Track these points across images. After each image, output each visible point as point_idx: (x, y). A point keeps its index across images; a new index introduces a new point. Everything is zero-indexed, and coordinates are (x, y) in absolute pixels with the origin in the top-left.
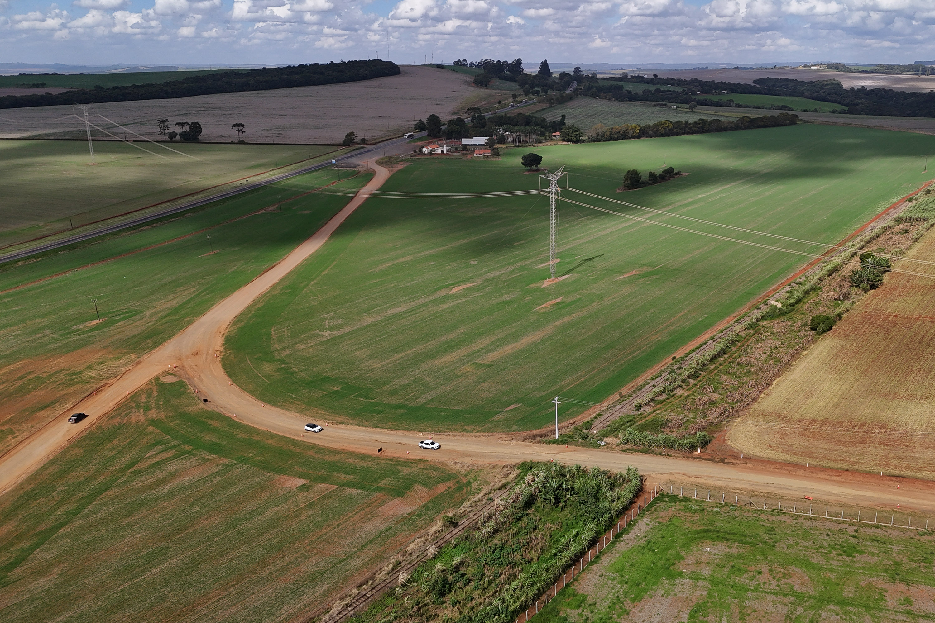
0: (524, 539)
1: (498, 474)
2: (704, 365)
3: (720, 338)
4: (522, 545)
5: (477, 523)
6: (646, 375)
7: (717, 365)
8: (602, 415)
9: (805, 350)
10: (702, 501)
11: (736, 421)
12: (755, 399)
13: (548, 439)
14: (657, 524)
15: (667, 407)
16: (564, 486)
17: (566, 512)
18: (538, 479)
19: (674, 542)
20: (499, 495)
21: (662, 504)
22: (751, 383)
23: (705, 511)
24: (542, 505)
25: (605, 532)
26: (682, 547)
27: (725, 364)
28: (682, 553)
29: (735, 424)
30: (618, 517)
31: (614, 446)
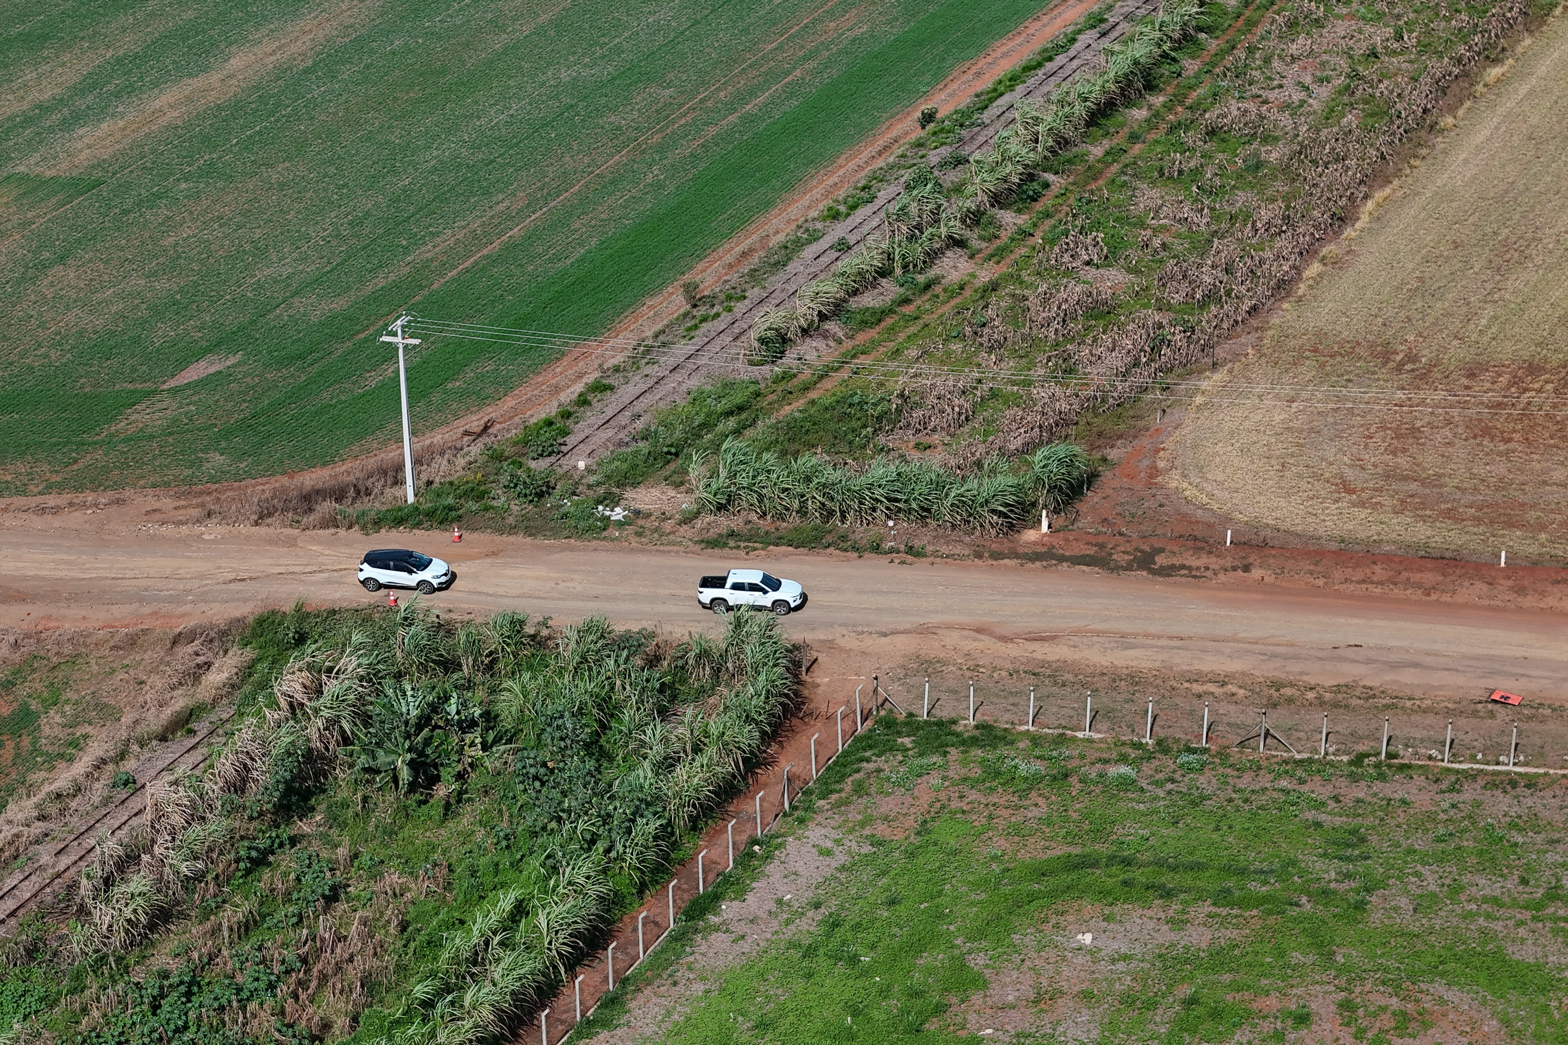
0: (285, 945)
1: (154, 671)
2: (1063, 142)
3: (1128, 17)
4: (277, 968)
5: (73, 886)
6: (806, 200)
7: (1119, 140)
8: (611, 388)
9: (1496, 61)
10: (1061, 740)
11: (1204, 385)
12: (1283, 287)
13: (373, 506)
14: (867, 849)
15: (902, 337)
16: (453, 709)
17: (466, 818)
18: (332, 687)
19: (941, 916)
20: (160, 765)
21: (888, 764)
22: (1265, 215)
23: (1074, 780)
24: (359, 795)
25: (641, 893)
26: (976, 935)
27: (1152, 136)
28: (978, 962)
29: (1199, 400)
30: (694, 826)
31: (668, 526)
